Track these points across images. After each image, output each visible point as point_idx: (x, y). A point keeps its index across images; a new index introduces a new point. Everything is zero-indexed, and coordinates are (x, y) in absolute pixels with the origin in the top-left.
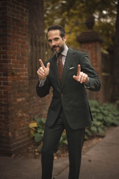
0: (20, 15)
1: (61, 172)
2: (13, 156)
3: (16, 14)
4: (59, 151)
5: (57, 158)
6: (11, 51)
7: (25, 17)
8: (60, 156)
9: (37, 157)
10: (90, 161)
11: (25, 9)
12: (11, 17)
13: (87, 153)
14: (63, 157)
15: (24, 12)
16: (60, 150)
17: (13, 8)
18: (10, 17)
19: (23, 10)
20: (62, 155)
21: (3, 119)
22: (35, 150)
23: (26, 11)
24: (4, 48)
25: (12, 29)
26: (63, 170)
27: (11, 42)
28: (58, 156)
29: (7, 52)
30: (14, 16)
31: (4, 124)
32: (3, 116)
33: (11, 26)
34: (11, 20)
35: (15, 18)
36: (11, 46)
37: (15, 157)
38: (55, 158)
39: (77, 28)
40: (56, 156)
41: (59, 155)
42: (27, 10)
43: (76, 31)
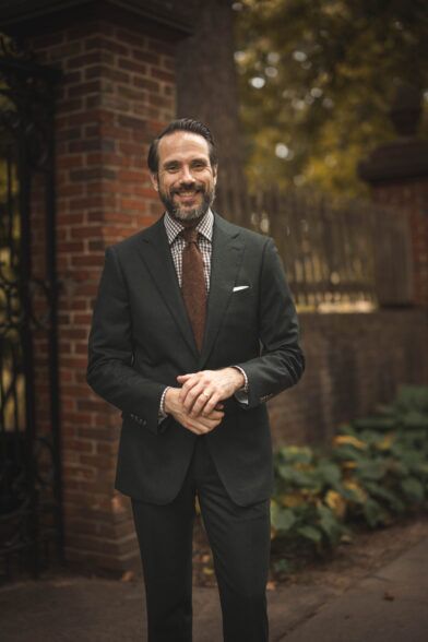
0: (147, 104)
1: (285, 634)
2: (127, 576)
3: (131, 102)
4: (283, 562)
5: (276, 586)
6: (119, 226)
7: (163, 111)
8: (285, 580)
9: (208, 584)
10: (389, 599)
11: (163, 84)
12: (118, 112)
13: (382, 574)
14: (297, 582)
15: (162, 93)
16: (288, 559)
17: (123, 85)
18: (111, 115)
19: (155, 87)
20: (293, 577)
21: (94, 452)
22: (201, 557)
23: (168, 90)
24: (93, 217)
25: (119, 153)
26: (291, 629)
27: (118, 196)
28: (280, 580)
29: (104, 231)
30: (127, 110)
31: (95, 470)
32: (94, 443)
33: (117, 142)
34: (117, 124)
35: (130, 114)
36: (118, 209)
37: (131, 580)
38: (270, 586)
39: (367, 128)
40: (272, 581)
41: (283, 576)
42: (171, 85)
43: (365, 139)
